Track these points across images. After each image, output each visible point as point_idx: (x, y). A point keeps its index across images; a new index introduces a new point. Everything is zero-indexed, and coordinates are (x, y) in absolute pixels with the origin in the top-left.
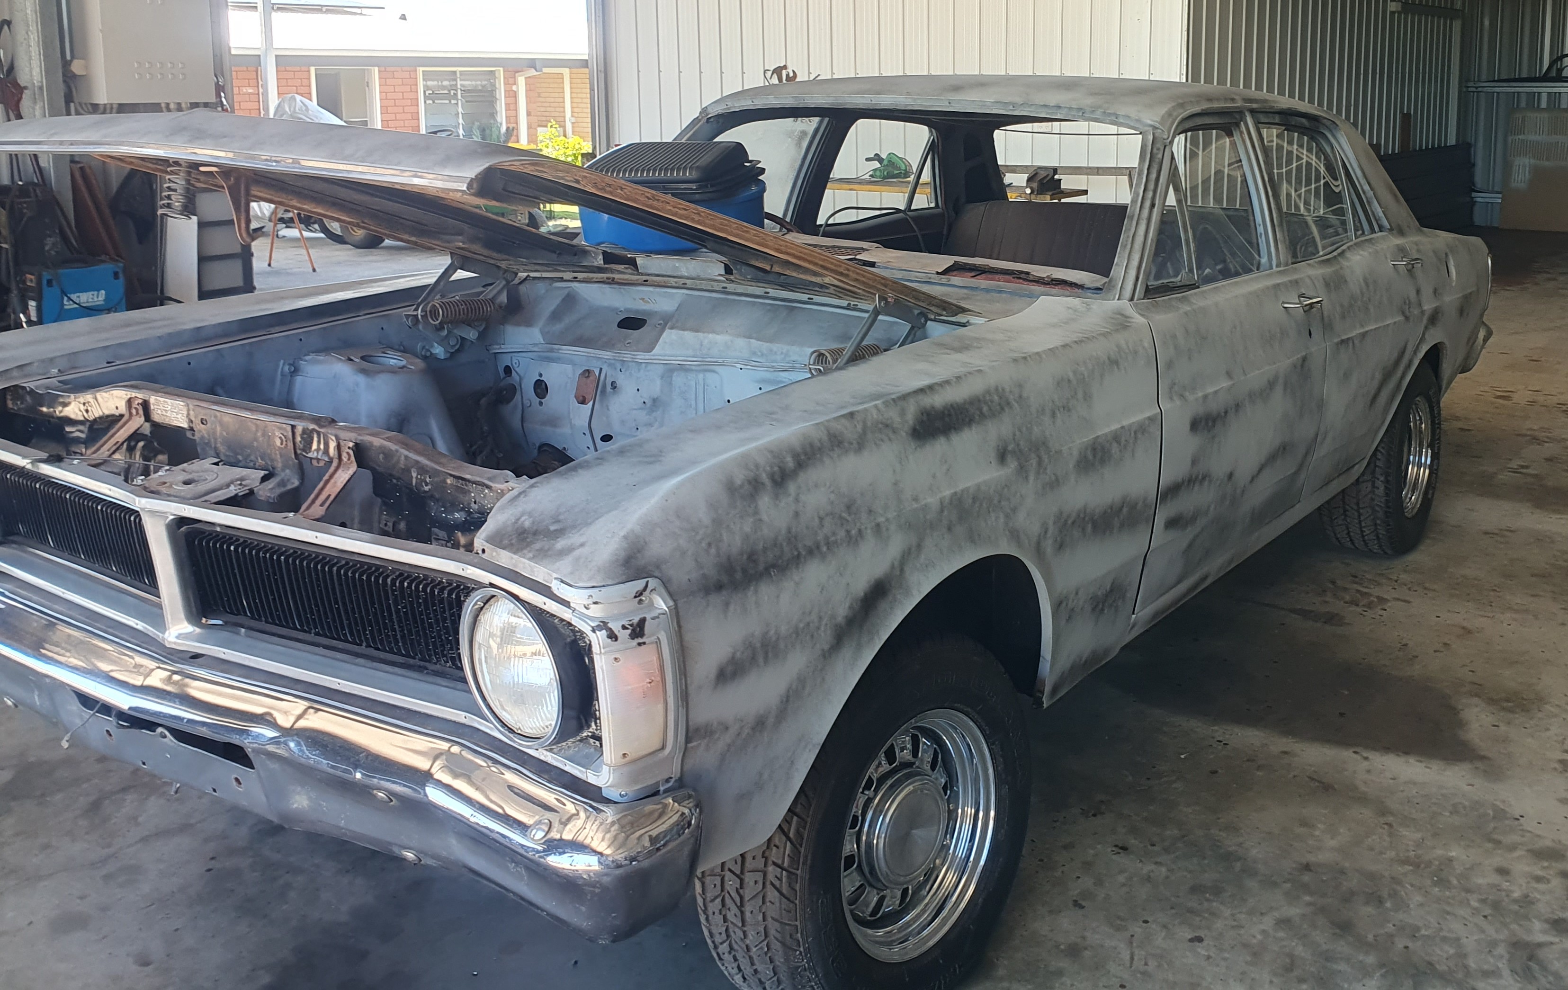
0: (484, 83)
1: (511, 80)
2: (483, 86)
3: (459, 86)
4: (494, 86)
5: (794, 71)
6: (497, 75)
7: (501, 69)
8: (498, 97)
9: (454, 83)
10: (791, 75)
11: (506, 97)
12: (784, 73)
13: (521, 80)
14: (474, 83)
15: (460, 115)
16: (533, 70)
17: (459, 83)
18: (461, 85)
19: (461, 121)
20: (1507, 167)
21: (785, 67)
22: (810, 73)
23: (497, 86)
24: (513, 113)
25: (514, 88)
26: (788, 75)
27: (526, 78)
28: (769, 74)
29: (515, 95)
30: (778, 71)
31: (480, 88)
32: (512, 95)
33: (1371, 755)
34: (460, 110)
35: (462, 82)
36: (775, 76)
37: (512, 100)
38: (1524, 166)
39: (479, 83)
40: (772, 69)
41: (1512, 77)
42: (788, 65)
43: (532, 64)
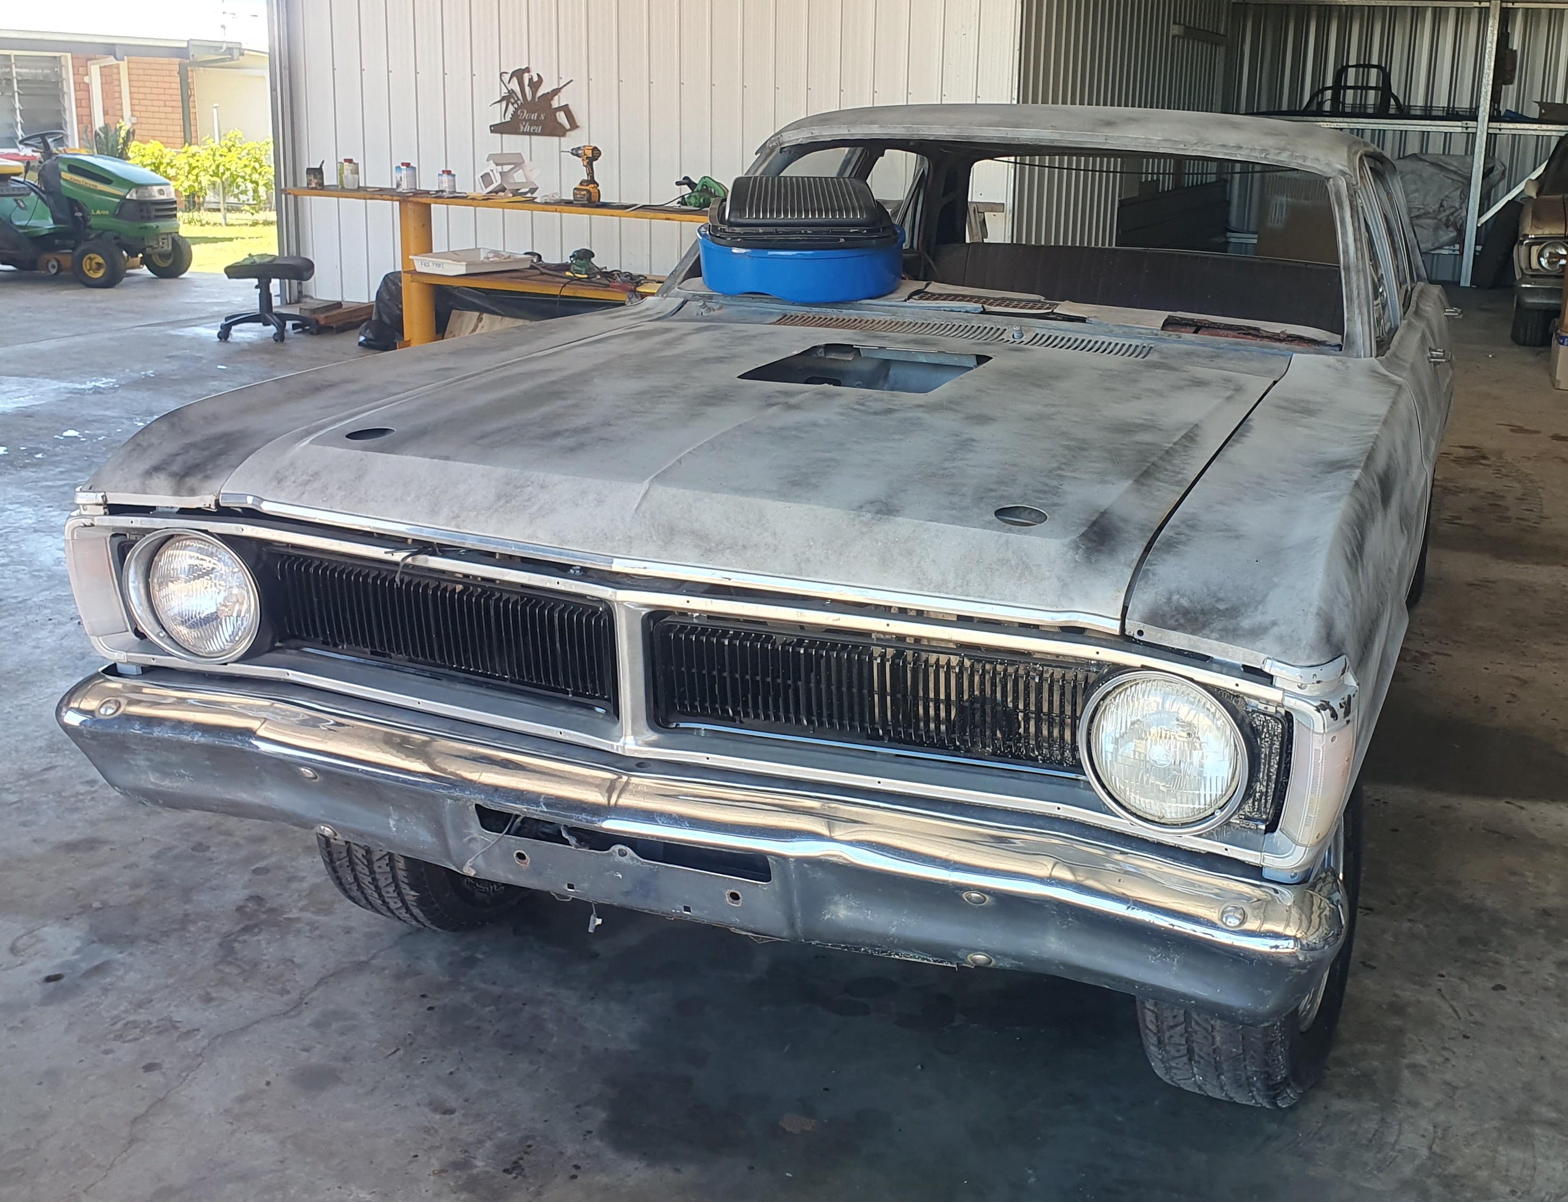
0: (47, 71)
1: (81, 67)
2: (46, 76)
3: (14, 75)
4: (61, 76)
5: (538, 75)
6: (63, 62)
7: (69, 55)
8: (65, 89)
9: (8, 70)
10: (535, 79)
11: (76, 91)
12: (526, 77)
13: (95, 70)
14: (33, 71)
15: (18, 112)
16: (112, 57)
17: (14, 70)
18: (17, 73)
19: (19, 119)
20: (1264, 206)
21: (527, 70)
22: (559, 78)
23: (64, 76)
24: (86, 111)
25: (86, 79)
26: (531, 80)
27: (101, 67)
28: (506, 78)
29: (87, 88)
30: (518, 74)
31: (41, 78)
32: (84, 89)
33: (1523, 804)
34: (17, 105)
35: (18, 70)
36: (515, 80)
37: (82, 95)
38: (1281, 206)
39: (40, 71)
40: (510, 72)
41: (1272, 109)
42: (532, 67)
43: (110, 49)
